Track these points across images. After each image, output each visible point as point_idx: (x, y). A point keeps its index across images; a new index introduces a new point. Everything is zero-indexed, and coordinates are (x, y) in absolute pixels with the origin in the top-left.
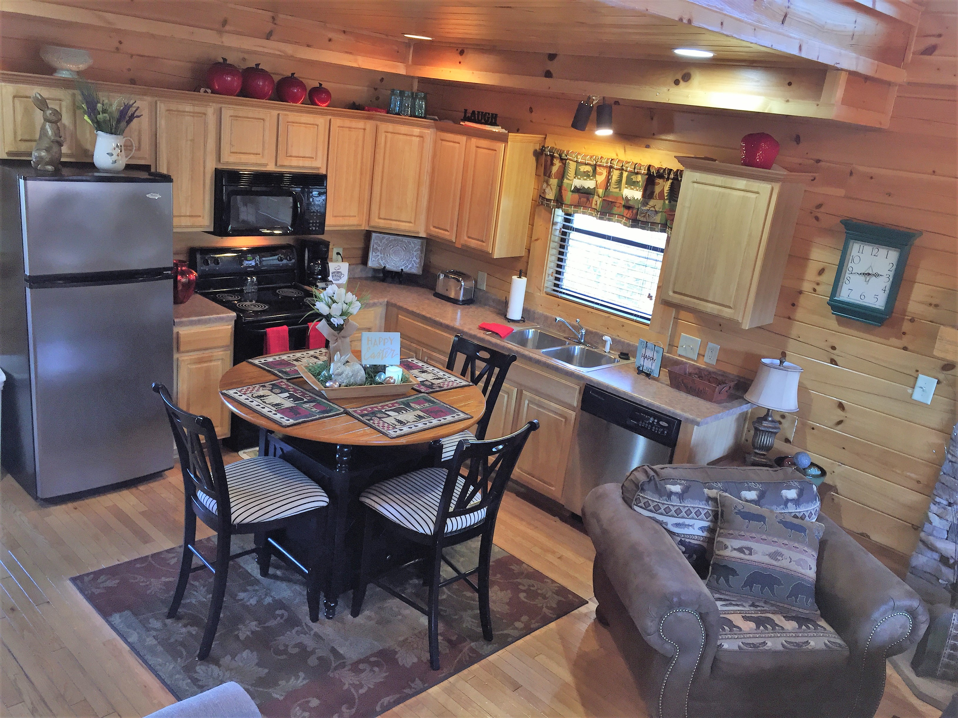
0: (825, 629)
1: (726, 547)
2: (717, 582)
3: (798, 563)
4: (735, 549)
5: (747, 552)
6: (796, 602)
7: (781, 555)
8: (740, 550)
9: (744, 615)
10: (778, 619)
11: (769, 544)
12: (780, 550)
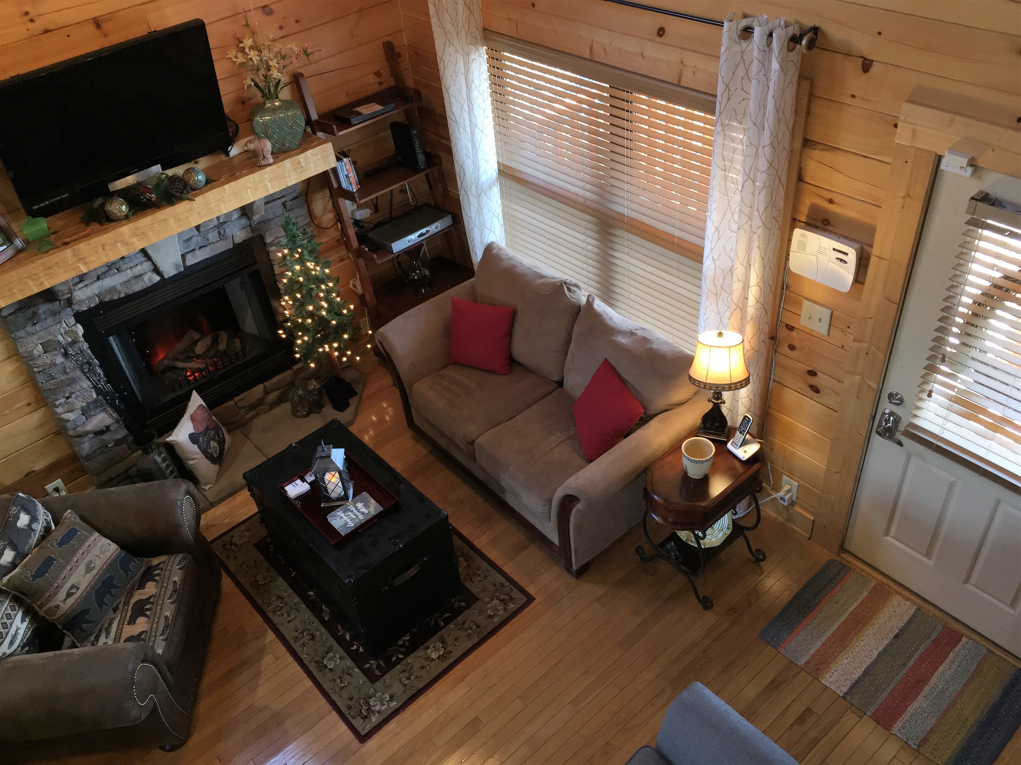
0: (164, 562)
1: (58, 607)
2: (85, 632)
3: (103, 552)
4: (65, 600)
5: (74, 590)
6: (133, 572)
7: (90, 562)
8: (69, 595)
9: (126, 623)
10: (139, 595)
11: (77, 567)
12: (86, 561)
